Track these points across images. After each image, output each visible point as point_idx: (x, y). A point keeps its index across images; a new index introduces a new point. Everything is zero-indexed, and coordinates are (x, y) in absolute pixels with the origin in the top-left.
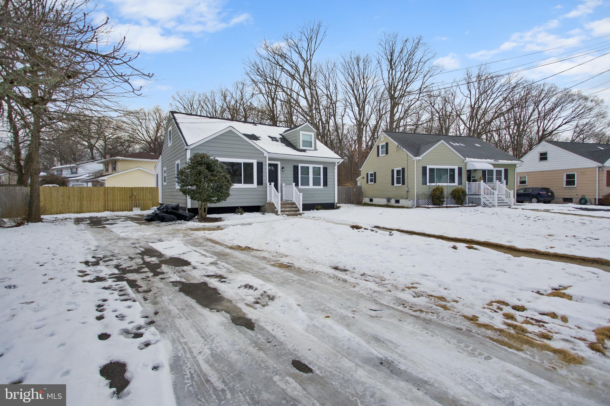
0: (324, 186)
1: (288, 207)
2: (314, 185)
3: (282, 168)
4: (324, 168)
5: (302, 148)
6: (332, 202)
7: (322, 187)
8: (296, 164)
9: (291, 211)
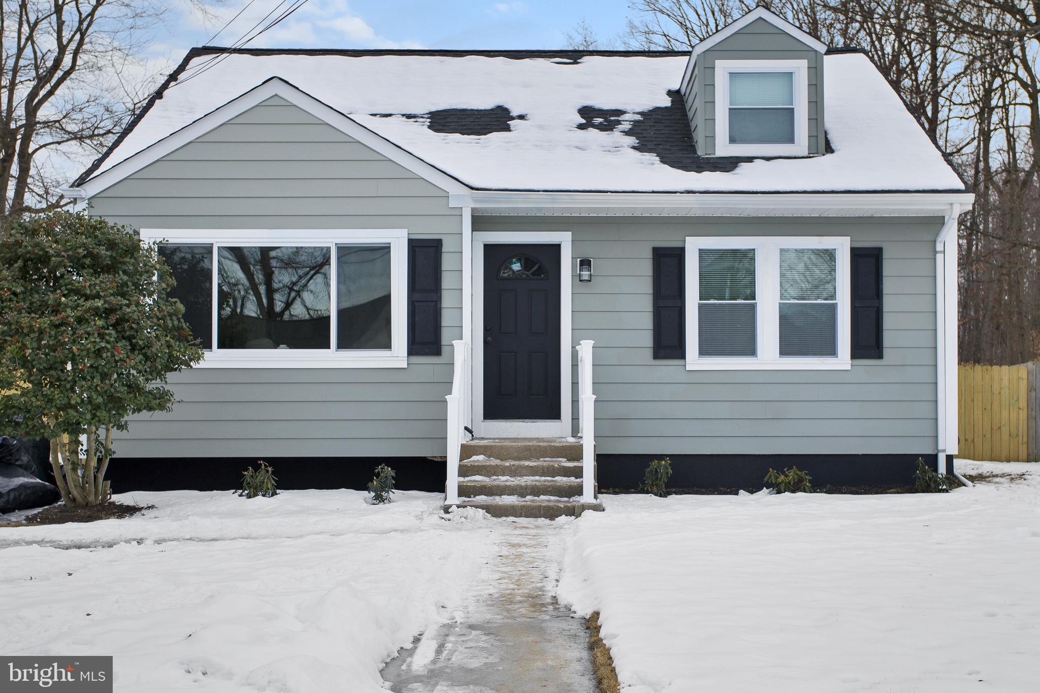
0: (856, 353)
1: (533, 471)
2: (787, 349)
3: (585, 263)
4: (856, 254)
5: (723, 149)
6: (924, 449)
7: (843, 359)
8: (667, 240)
9: (536, 491)
